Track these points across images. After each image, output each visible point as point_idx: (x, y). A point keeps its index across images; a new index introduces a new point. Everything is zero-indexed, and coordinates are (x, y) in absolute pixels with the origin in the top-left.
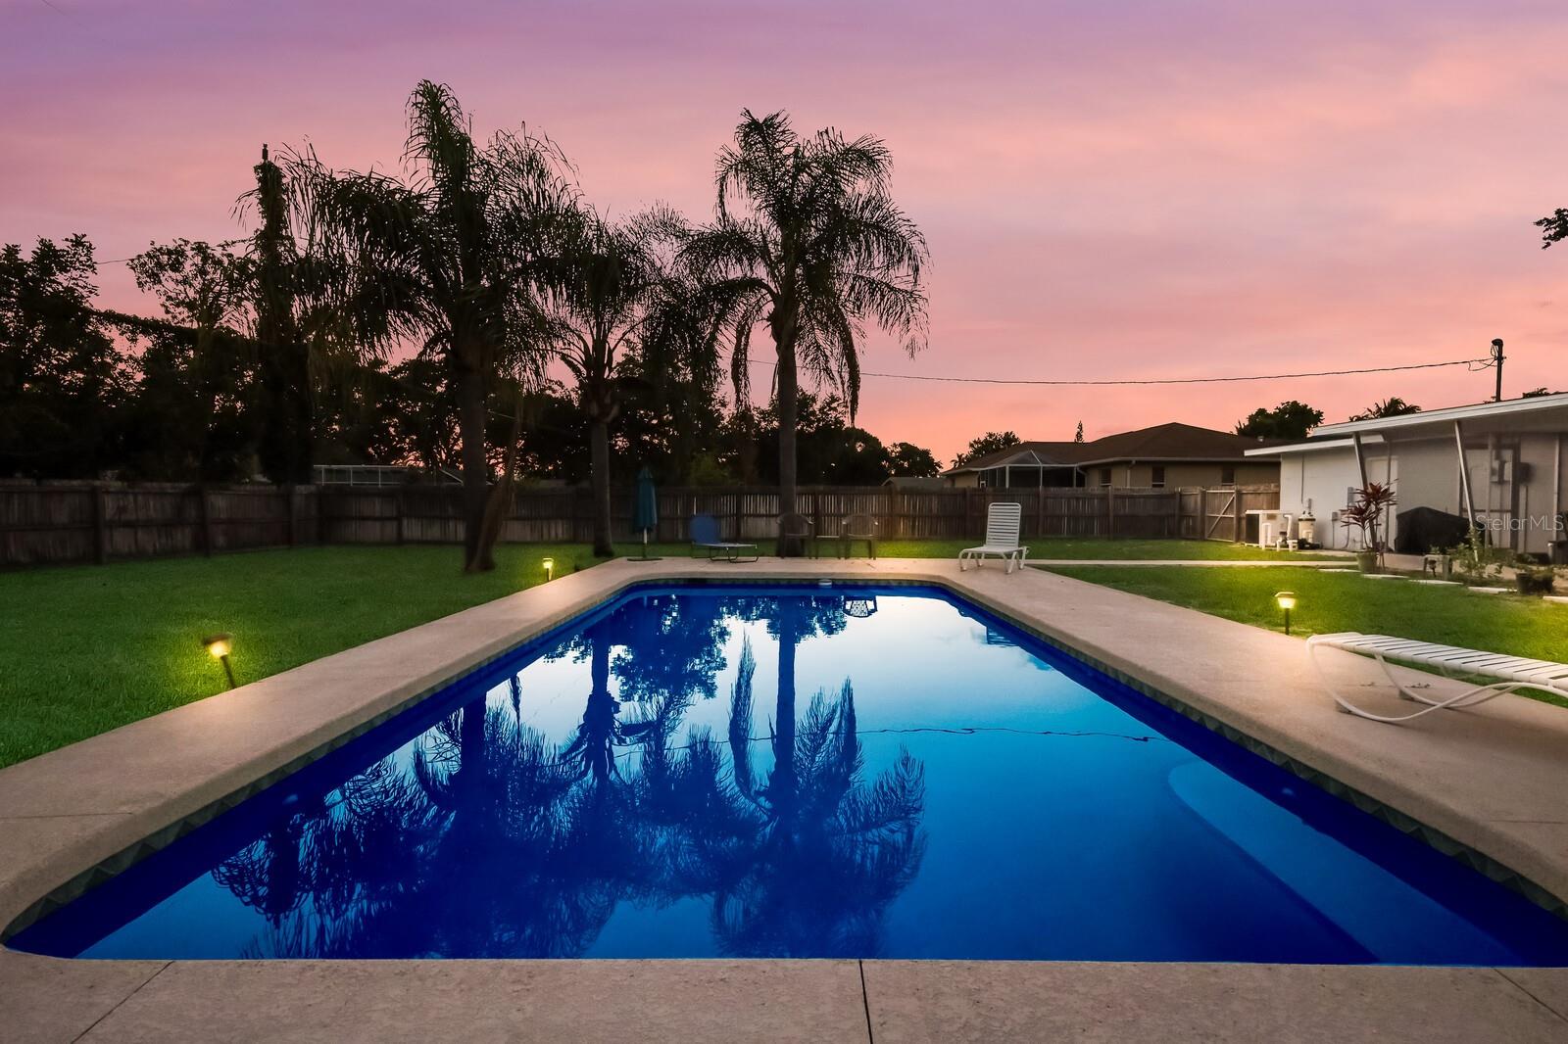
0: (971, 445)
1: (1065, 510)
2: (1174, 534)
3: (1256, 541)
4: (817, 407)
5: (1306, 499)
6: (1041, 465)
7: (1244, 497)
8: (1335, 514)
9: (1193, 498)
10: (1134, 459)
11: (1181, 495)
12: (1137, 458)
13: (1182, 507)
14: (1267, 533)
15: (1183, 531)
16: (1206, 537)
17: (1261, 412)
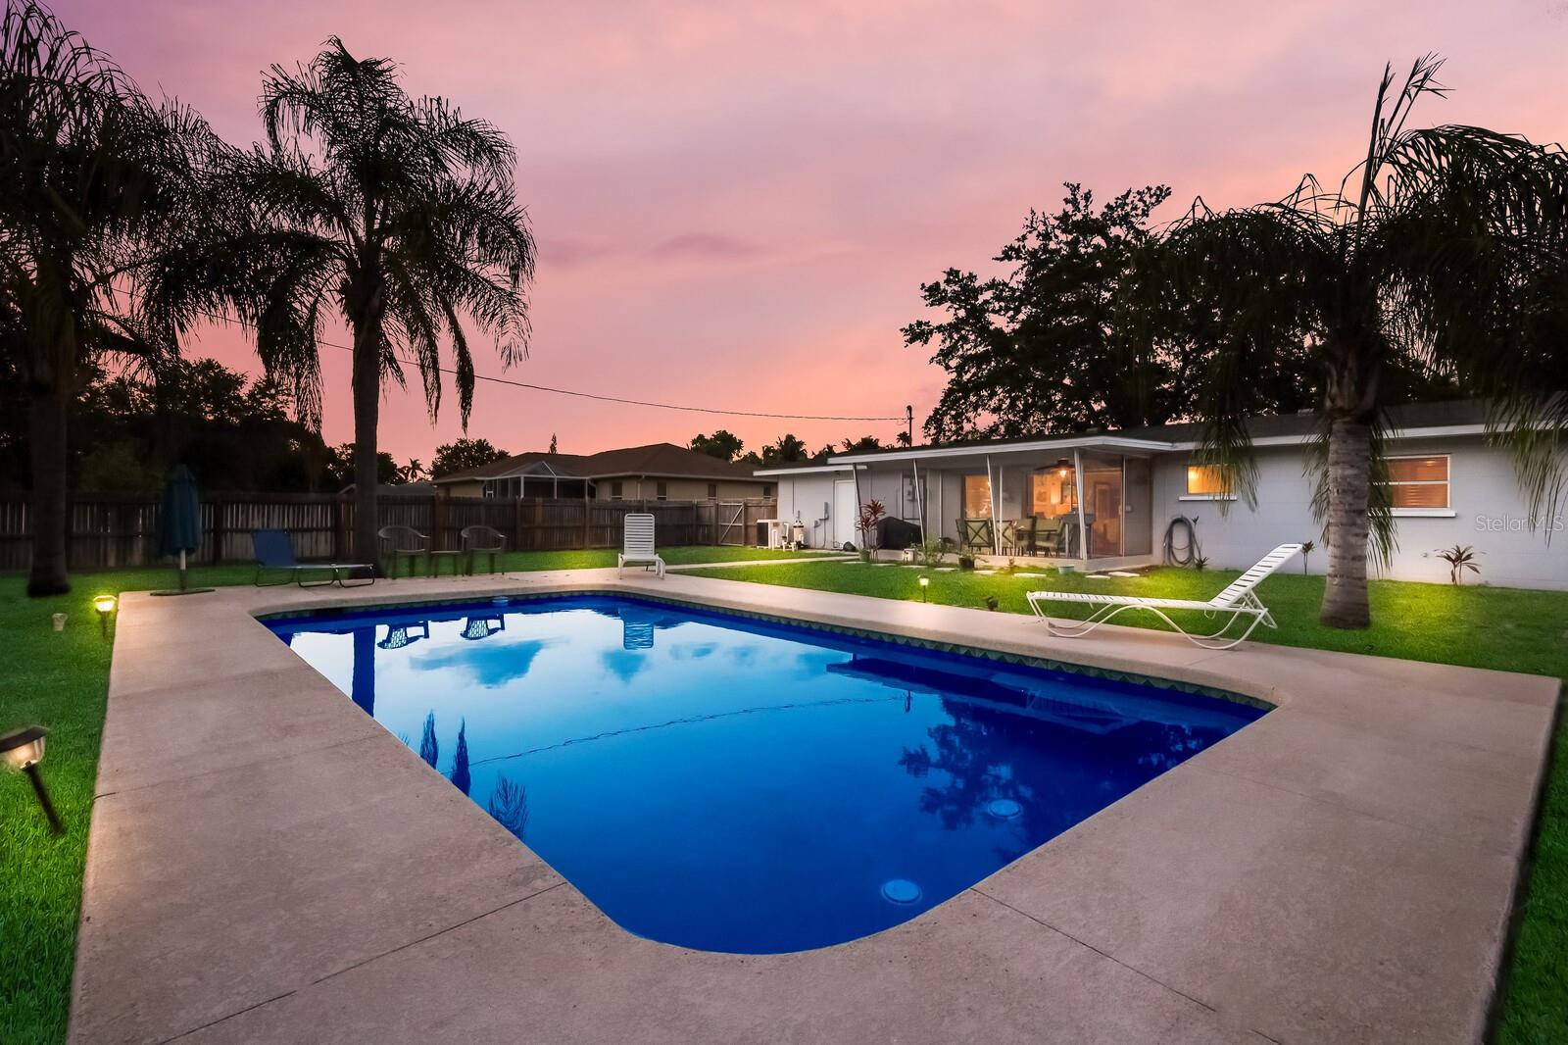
0: (439, 451)
1: (608, 522)
2: (692, 542)
3: (766, 543)
4: (244, 392)
5: (796, 511)
6: (555, 476)
7: (750, 509)
8: (816, 522)
9: (707, 509)
10: (644, 474)
11: (697, 507)
12: (648, 474)
13: (699, 518)
14: (774, 537)
15: (700, 538)
16: (719, 541)
17: (701, 437)
